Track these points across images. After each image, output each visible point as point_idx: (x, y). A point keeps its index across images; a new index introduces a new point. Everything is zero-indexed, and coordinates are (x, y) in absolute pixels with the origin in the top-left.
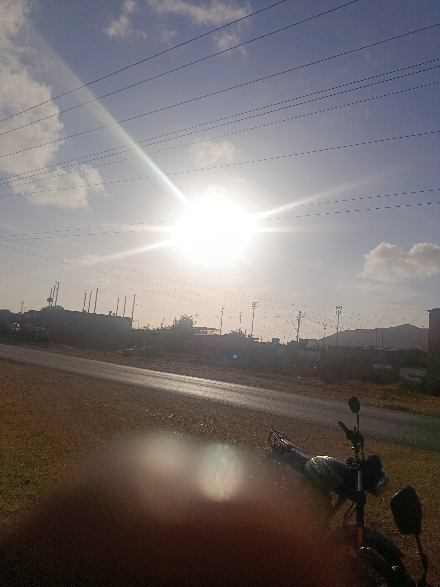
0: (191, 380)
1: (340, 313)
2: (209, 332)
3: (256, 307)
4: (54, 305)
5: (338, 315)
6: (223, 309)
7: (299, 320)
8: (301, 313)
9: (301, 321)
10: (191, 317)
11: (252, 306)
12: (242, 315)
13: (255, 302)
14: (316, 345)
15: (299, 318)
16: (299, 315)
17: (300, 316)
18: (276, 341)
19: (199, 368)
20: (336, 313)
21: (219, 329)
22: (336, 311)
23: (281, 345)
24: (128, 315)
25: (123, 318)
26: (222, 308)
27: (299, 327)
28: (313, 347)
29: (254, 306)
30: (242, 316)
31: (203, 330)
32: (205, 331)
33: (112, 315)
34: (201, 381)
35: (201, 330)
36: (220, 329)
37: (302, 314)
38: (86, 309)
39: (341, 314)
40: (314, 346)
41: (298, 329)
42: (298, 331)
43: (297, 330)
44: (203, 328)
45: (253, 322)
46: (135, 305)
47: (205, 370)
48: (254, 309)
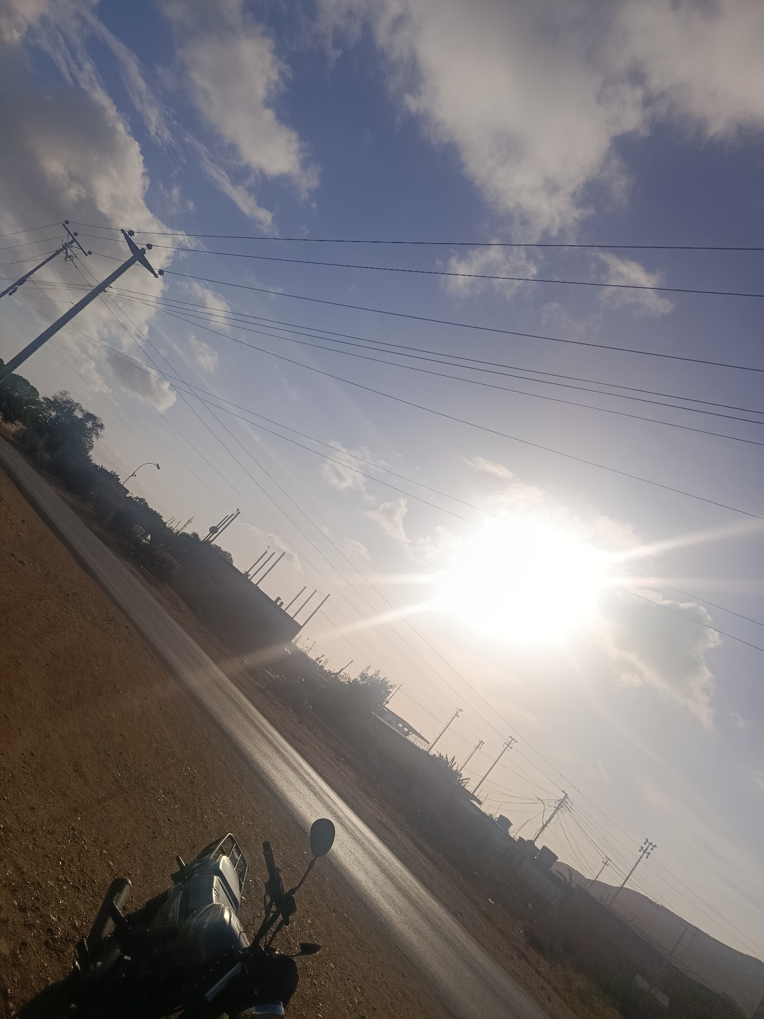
0: (300, 764)
1: (646, 855)
2: (411, 738)
3: (512, 748)
5: (641, 857)
6: (457, 715)
7: (557, 809)
8: (567, 800)
9: (559, 812)
10: (391, 687)
11: (505, 743)
12: (480, 746)
13: (514, 739)
14: (568, 878)
15: (559, 805)
16: (562, 800)
17: (562, 803)
18: (505, 823)
19: (337, 765)
20: (640, 851)
21: (429, 743)
22: (642, 848)
23: (509, 836)
24: (299, 620)
25: (291, 620)
26: (455, 713)
27: (550, 820)
28: (558, 875)
29: (508, 745)
30: (480, 748)
31: (403, 727)
32: (406, 730)
33: (278, 603)
34: (312, 778)
35: (401, 725)
36: (432, 742)
37: (569, 803)
38: (251, 573)
39: (647, 858)
40: (562, 875)
41: (547, 823)
42: (544, 826)
43: (544, 824)
44: (406, 724)
45: (491, 769)
46: (318, 610)
47: (342, 773)
48: (506, 749)
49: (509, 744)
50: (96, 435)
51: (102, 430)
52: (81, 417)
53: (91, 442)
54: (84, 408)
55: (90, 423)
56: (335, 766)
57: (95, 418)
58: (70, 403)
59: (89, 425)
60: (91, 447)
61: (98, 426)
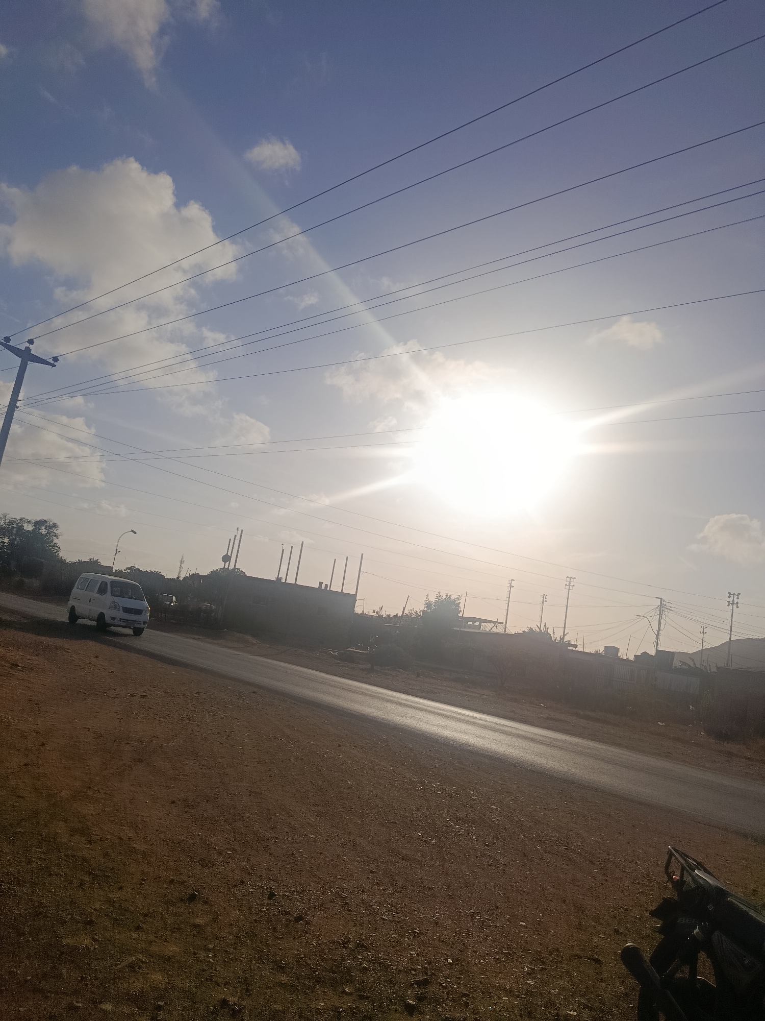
1: (735, 606)
2: (486, 627)
3: (573, 586)
4: (232, 567)
5: (733, 610)
6: (511, 586)
7: (660, 615)
8: (664, 603)
9: (663, 616)
10: (458, 598)
11: (566, 585)
14: (691, 664)
15: (660, 611)
16: (661, 605)
17: (662, 608)
18: (612, 651)
19: (473, 692)
20: (729, 605)
22: (729, 602)
23: (622, 659)
25: (342, 594)
26: (509, 585)
27: (659, 628)
28: (684, 667)
29: (569, 585)
31: (473, 623)
32: (477, 624)
33: (323, 587)
35: (470, 623)
36: (504, 623)
38: (282, 576)
39: (738, 607)
40: (687, 665)
41: (658, 631)
42: (658, 636)
43: (656, 634)
44: (474, 620)
45: (567, 613)
47: (483, 697)
48: (569, 589)
49: (570, 583)
50: (55, 536)
51: (58, 529)
52: (32, 528)
53: (55, 545)
54: (30, 519)
55: (43, 528)
56: (474, 695)
57: (45, 522)
58: (15, 522)
59: (44, 531)
60: (58, 549)
61: (51, 527)
